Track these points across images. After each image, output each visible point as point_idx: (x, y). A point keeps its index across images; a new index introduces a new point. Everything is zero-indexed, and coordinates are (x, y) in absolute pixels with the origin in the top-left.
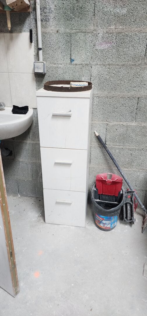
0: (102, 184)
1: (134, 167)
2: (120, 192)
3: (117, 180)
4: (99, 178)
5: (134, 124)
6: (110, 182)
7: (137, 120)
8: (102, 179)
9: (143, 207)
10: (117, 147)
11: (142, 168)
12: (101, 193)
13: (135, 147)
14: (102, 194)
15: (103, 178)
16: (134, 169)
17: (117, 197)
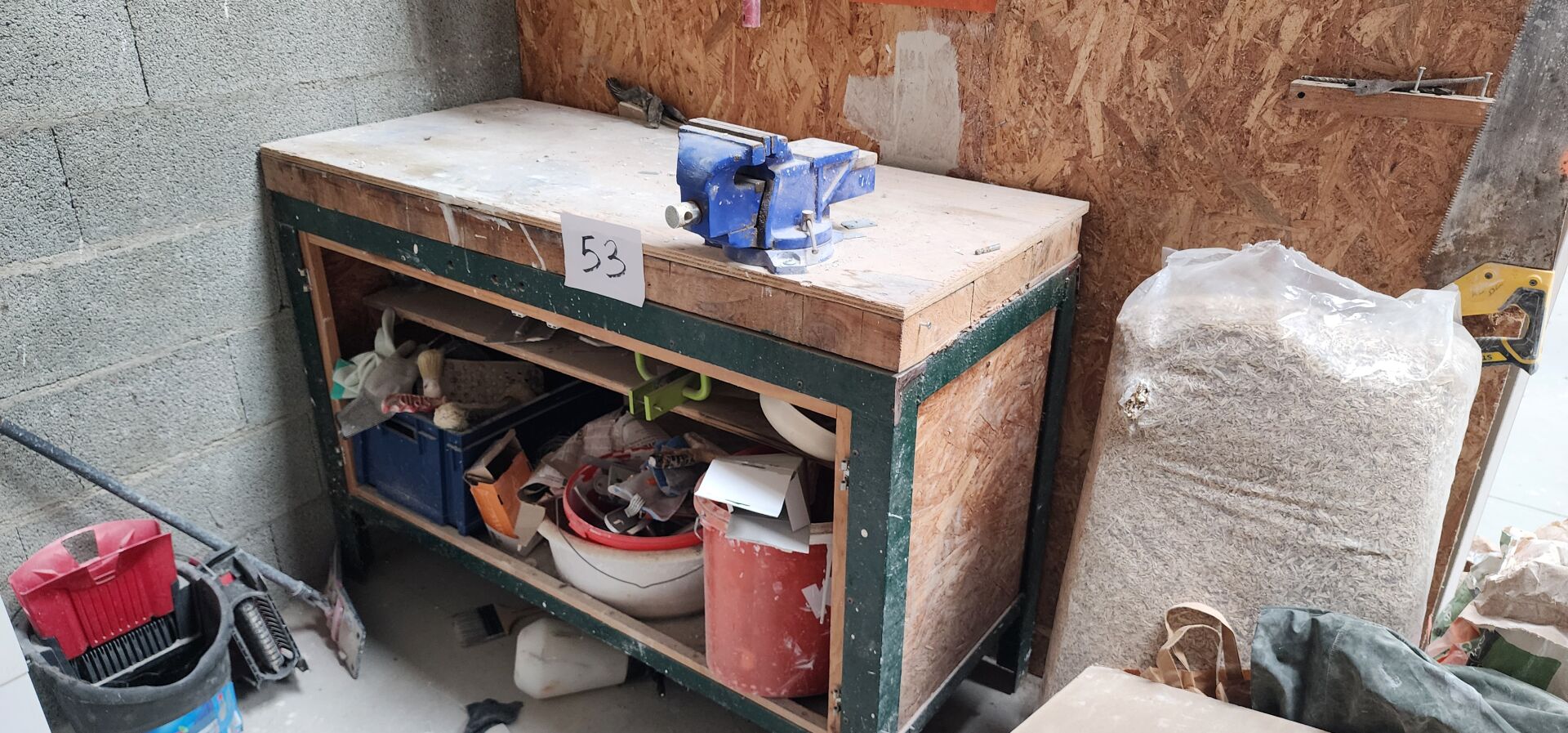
0: (68, 604)
1: (173, 448)
2: (177, 584)
3: (129, 543)
4: (30, 585)
5: (83, 255)
6: (107, 567)
7: (93, 235)
8: (51, 576)
9: (299, 587)
10: (43, 391)
11: (210, 437)
12: (83, 648)
13: (137, 361)
14: (89, 649)
15: (51, 572)
16: (178, 459)
17: (173, 614)
